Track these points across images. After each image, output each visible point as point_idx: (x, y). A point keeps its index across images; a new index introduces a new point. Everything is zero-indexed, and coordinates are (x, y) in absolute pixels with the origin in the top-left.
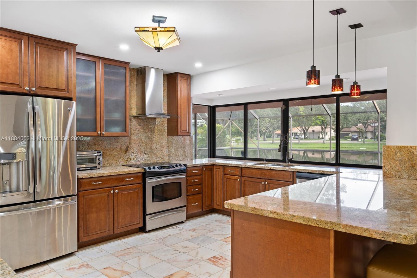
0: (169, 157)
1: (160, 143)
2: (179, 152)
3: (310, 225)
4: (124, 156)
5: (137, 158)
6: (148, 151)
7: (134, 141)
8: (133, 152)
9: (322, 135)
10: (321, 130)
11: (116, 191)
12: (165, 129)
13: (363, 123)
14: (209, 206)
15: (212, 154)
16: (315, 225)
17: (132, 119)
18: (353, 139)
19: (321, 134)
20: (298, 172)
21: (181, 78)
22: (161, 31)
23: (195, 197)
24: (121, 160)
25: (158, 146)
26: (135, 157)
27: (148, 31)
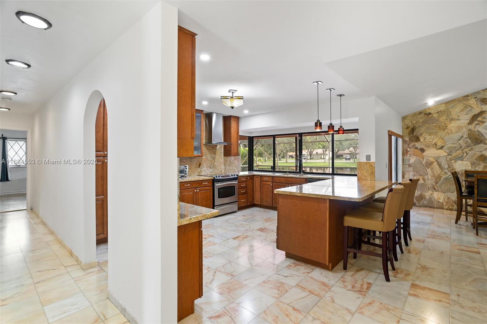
0: (225, 170)
1: (219, 161)
2: (231, 167)
3: (318, 198)
4: (198, 169)
5: (206, 171)
6: (212, 166)
7: (204, 160)
8: (203, 167)
9: (324, 156)
10: (323, 152)
11: (198, 190)
12: (222, 152)
13: (353, 147)
14: (251, 202)
15: (251, 168)
16: (321, 197)
18: (346, 159)
19: (322, 156)
20: (309, 179)
21: (233, 119)
22: (235, 99)
23: (243, 195)
24: (196, 172)
25: (218, 163)
26: (204, 170)
27: (228, 98)
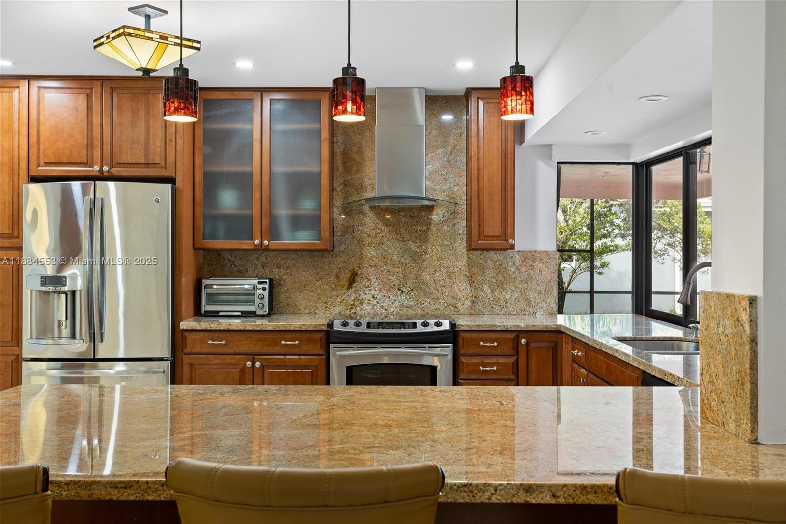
0: (473, 302)
1: (444, 267)
2: (507, 293)
4: (345, 293)
5: (379, 300)
6: (409, 285)
7: (371, 261)
8: (368, 287)
11: (258, 364)
12: (461, 232)
17: (367, 212)
21: (481, 102)
24: (338, 302)
25: (438, 274)
26: (374, 298)
